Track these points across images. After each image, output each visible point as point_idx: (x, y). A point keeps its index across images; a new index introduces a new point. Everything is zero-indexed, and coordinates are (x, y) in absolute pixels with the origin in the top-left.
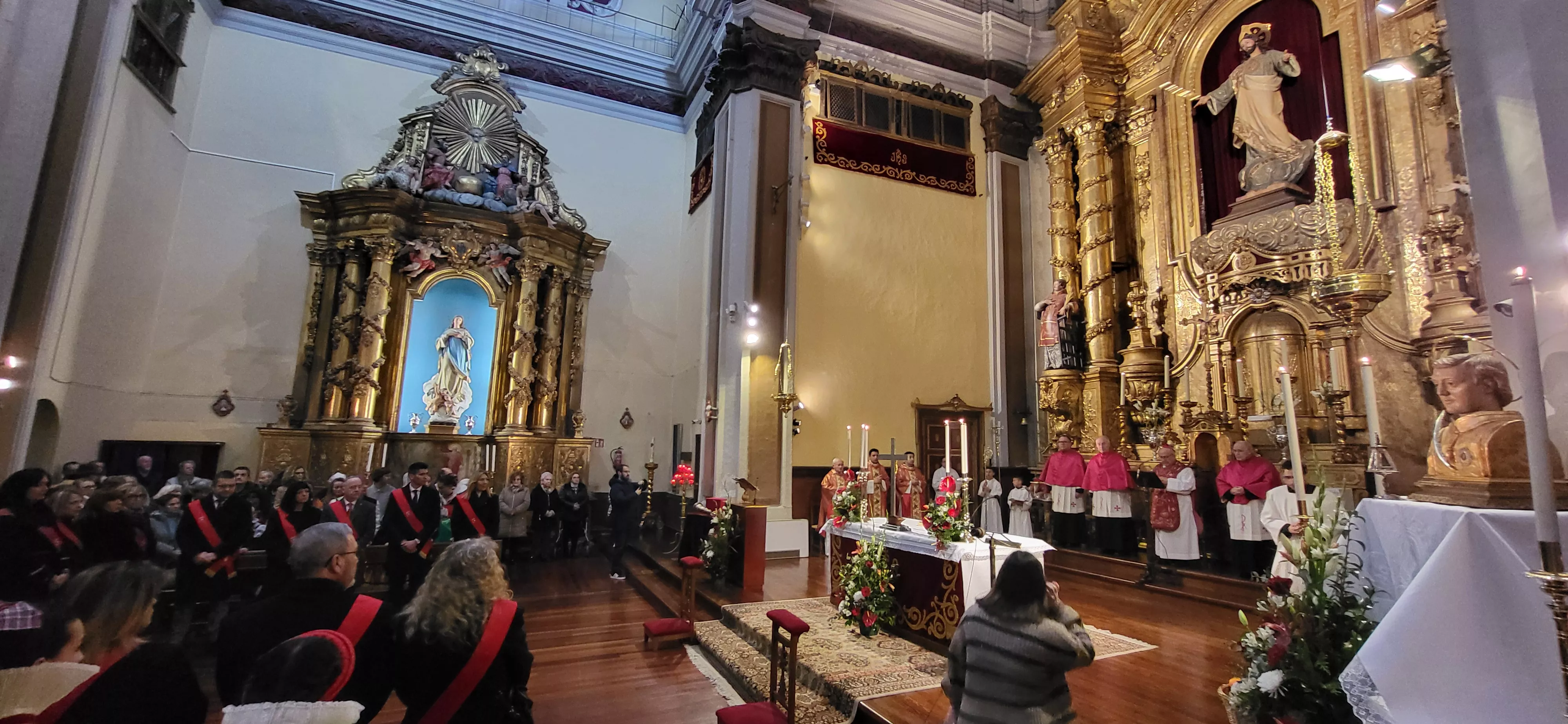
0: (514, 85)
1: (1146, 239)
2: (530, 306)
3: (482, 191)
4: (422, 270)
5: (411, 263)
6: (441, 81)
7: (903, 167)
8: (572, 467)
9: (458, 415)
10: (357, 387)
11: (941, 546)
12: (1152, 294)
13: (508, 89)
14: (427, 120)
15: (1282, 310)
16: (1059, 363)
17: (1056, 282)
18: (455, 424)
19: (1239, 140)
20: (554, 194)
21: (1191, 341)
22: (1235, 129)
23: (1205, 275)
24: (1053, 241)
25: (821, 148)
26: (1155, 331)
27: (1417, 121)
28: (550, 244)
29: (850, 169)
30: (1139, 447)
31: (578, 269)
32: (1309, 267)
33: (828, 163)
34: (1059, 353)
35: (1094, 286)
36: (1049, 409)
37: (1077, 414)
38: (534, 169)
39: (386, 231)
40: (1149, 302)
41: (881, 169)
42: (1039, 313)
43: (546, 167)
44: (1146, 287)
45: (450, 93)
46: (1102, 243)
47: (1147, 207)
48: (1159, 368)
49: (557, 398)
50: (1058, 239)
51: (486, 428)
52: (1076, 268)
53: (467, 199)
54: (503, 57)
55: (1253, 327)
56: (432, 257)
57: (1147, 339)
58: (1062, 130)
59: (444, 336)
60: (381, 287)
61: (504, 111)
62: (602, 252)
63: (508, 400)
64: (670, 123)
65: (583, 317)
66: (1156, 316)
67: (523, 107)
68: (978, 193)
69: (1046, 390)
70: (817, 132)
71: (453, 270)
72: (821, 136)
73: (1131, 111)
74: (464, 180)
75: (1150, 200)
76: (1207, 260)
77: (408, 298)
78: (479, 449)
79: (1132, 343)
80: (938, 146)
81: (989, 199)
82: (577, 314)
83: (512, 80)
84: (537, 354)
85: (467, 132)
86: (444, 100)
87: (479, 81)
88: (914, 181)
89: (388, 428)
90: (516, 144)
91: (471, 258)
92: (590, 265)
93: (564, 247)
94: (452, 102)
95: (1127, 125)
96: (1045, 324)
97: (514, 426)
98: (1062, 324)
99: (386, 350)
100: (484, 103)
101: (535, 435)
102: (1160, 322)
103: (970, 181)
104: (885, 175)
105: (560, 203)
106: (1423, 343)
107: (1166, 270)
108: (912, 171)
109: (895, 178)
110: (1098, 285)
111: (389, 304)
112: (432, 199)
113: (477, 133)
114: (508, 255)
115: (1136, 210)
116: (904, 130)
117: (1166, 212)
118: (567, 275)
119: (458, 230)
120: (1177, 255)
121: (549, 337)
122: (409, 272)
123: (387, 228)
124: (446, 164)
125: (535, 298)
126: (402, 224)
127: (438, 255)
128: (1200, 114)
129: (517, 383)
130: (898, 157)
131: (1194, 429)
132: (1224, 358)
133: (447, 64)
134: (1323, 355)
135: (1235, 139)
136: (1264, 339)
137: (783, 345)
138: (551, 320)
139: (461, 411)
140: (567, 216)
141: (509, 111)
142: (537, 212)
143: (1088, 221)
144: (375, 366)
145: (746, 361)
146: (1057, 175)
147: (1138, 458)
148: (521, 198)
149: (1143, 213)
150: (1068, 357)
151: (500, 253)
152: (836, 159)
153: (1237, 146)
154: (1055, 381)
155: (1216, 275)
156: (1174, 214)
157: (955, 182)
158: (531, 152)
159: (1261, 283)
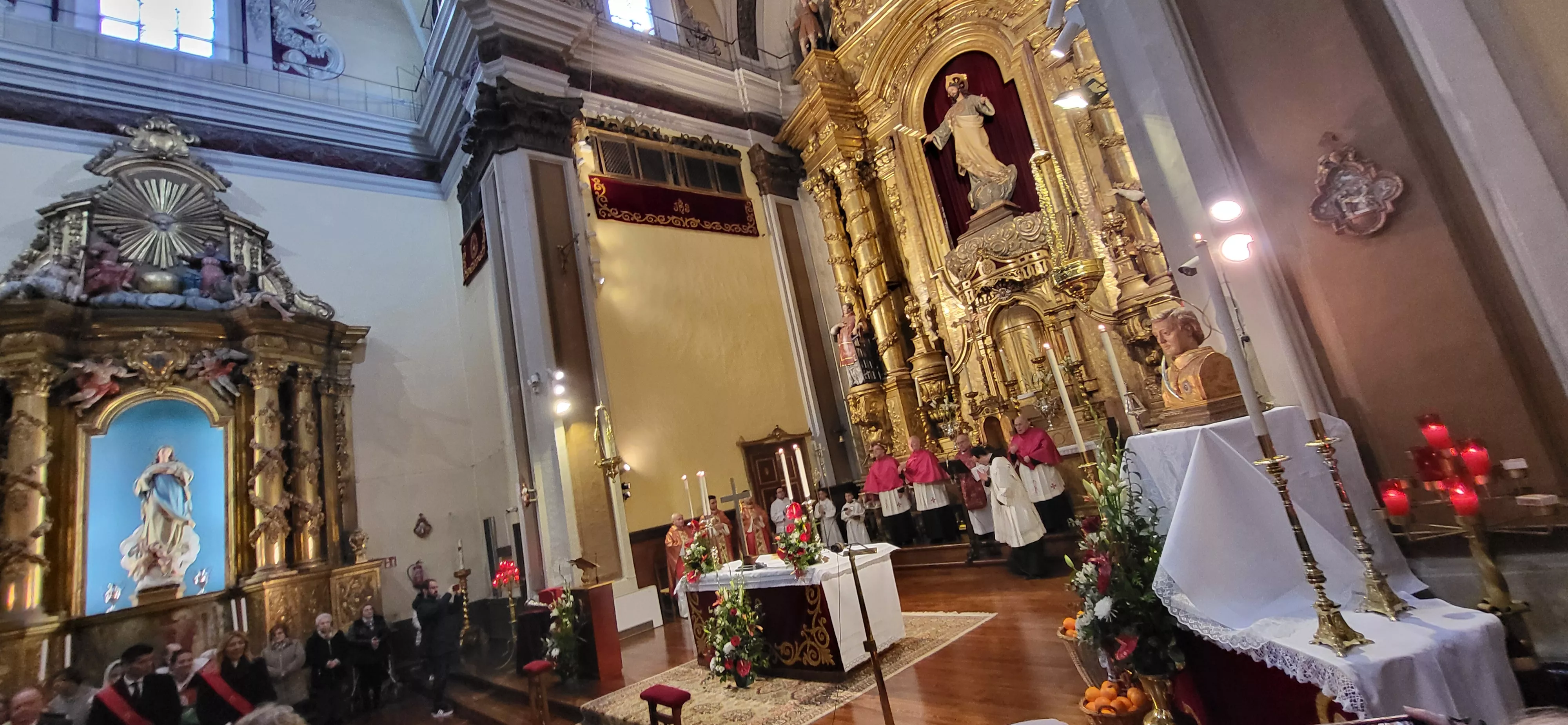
0: (211, 160)
1: (909, 258)
2: (270, 417)
3: (180, 287)
4: (98, 398)
5: (79, 390)
6: (98, 160)
7: (687, 216)
8: (357, 600)
9: (182, 571)
10: (8, 569)
11: (800, 573)
12: (924, 306)
13: (203, 165)
14: (82, 208)
15: (1022, 303)
16: (861, 379)
17: (845, 306)
18: (178, 585)
19: (962, 169)
20: (286, 282)
21: (961, 341)
22: (958, 160)
23: (961, 283)
24: (834, 270)
25: (603, 204)
26: (933, 338)
27: (1080, 144)
28: (288, 340)
29: (635, 222)
30: (941, 441)
31: (330, 364)
32: (1033, 266)
33: (612, 218)
34: (859, 370)
35: (877, 305)
36: (861, 423)
37: (885, 423)
38: (253, 255)
39: (33, 355)
40: (922, 312)
41: (667, 220)
42: (835, 336)
43: (269, 251)
44: (918, 300)
45: (115, 174)
46: (875, 266)
47: (905, 232)
48: (942, 368)
49: (325, 521)
50: (838, 267)
51: (227, 578)
52: (858, 291)
53: (158, 300)
54: (189, 129)
55: (1004, 321)
56: (114, 378)
57: (927, 345)
58: (823, 171)
59: (146, 475)
60: (32, 429)
61: (201, 190)
62: (360, 341)
63: (255, 539)
64: (424, 190)
65: (347, 419)
66: (931, 324)
67: (228, 184)
68: (761, 233)
69: (855, 406)
70: (596, 188)
71: (149, 390)
72: (601, 192)
73: (875, 151)
74: (152, 277)
75: (905, 225)
76: (959, 270)
77: (81, 437)
78: (220, 609)
79: (916, 351)
80: (716, 193)
81: (771, 237)
82: (337, 417)
83: (207, 154)
84: (288, 473)
85: (149, 220)
86: (107, 183)
87: (158, 157)
88: (699, 228)
89: (69, 614)
90: (222, 228)
91: (175, 371)
92: (346, 358)
93: (309, 342)
94: (118, 185)
95: (875, 163)
96: (842, 346)
97: (269, 568)
98: (857, 343)
99: (51, 510)
100: (170, 184)
101: (301, 572)
102: (935, 328)
103: (751, 223)
104: (671, 225)
105: (294, 291)
106: (1120, 314)
107: (930, 283)
108: (696, 218)
109: (681, 227)
110: (879, 303)
111: (49, 449)
112: (103, 305)
113: (164, 220)
114: (231, 360)
115: (896, 235)
116: (682, 180)
117: (921, 233)
118: (317, 373)
119: (150, 340)
120: (936, 269)
121: (302, 451)
122: (79, 403)
123: (34, 350)
124: (120, 260)
125: (276, 406)
126: (59, 342)
127: (123, 374)
128: (929, 149)
129: (266, 514)
130: (681, 206)
131: (981, 415)
132: (989, 351)
133: (106, 139)
134: (1058, 335)
135: (959, 168)
136: (1015, 329)
137: (598, 408)
138: (302, 430)
139: (185, 567)
140: (306, 305)
141: (208, 190)
142: (265, 304)
143: (860, 248)
144: (36, 535)
145: (559, 433)
146: (826, 211)
147: (943, 451)
148: (239, 291)
149: (902, 237)
150: (868, 372)
151: (218, 360)
152: (620, 213)
153: (962, 174)
154: (861, 396)
155: (969, 281)
156: (927, 235)
157: (738, 225)
158: (246, 235)
159: (1003, 283)
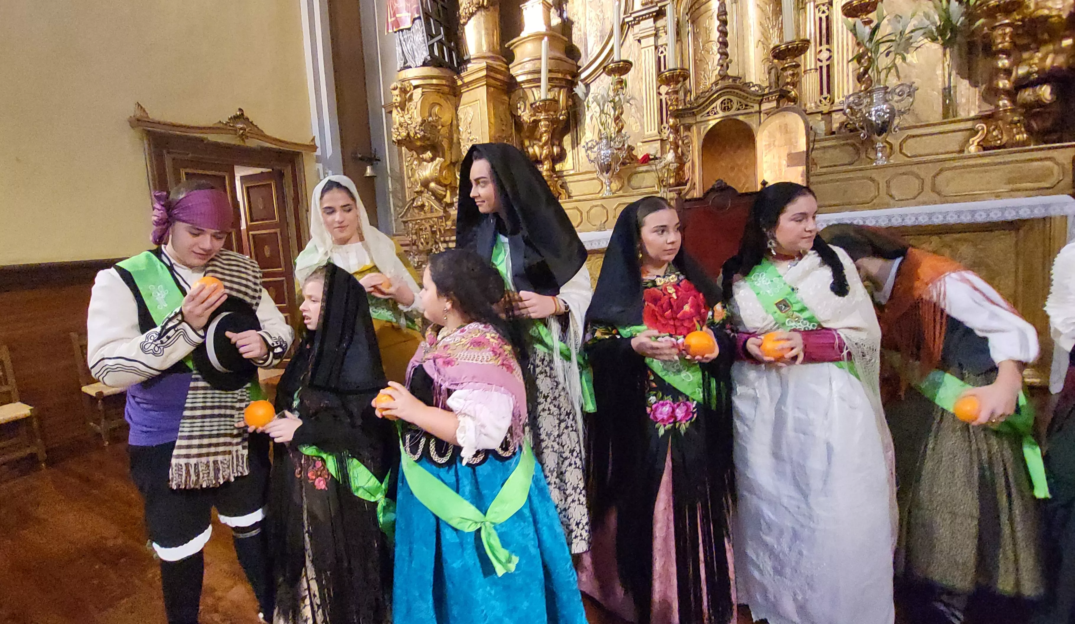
34: (420, 37)
36: (407, 143)
37: (451, 148)
48: (566, 65)
69: (402, 105)
79: (526, 27)
131: (704, 116)
150: (436, 45)
154: (416, 87)
